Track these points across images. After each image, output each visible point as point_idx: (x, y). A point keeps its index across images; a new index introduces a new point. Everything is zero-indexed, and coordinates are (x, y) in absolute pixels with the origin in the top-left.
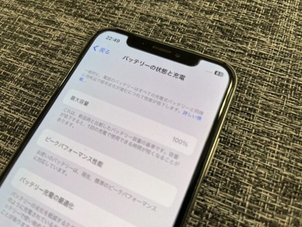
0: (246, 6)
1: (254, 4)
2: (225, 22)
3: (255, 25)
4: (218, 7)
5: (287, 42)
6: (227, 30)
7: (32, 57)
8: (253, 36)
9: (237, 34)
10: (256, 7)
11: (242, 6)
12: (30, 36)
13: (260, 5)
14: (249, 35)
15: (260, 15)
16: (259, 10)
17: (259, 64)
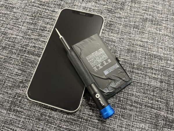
0: (115, 2)
1: (117, 1)
2: (109, 8)
3: (118, 8)
4: (107, 3)
5: (127, 13)
6: (110, 10)
7: (51, 23)
8: (117, 12)
9: (113, 11)
10: (118, 2)
11: (114, 2)
12: (48, 17)
13: (119, 1)
14: (116, 12)
15: (119, 5)
16: (119, 3)
17: (120, 20)
